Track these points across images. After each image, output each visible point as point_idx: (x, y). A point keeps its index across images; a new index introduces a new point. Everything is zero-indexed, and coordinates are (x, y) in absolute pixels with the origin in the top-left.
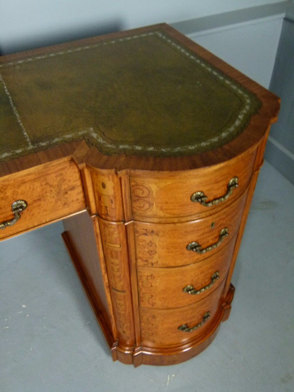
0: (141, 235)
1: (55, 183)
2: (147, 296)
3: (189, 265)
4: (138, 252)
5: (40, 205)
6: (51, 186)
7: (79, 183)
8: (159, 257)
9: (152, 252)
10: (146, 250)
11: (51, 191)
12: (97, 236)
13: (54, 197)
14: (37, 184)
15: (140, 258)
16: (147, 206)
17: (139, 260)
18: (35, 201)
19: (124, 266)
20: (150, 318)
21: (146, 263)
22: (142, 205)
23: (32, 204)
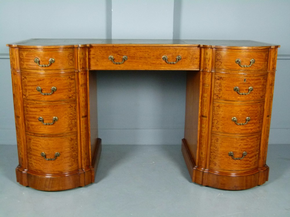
0: (217, 80)
1: (192, 54)
2: (216, 122)
3: (234, 101)
4: (215, 90)
5: (185, 61)
6: (190, 54)
7: (199, 57)
8: (223, 93)
9: (220, 90)
10: (218, 89)
11: (190, 56)
12: (201, 82)
13: (190, 59)
14: (186, 52)
15: (215, 94)
16: (220, 64)
17: (215, 96)
18: (184, 58)
19: (209, 98)
20: (216, 141)
21: (217, 97)
22: (218, 63)
23: (183, 59)
